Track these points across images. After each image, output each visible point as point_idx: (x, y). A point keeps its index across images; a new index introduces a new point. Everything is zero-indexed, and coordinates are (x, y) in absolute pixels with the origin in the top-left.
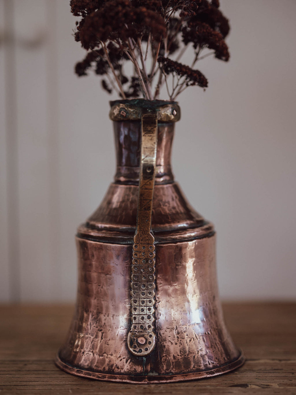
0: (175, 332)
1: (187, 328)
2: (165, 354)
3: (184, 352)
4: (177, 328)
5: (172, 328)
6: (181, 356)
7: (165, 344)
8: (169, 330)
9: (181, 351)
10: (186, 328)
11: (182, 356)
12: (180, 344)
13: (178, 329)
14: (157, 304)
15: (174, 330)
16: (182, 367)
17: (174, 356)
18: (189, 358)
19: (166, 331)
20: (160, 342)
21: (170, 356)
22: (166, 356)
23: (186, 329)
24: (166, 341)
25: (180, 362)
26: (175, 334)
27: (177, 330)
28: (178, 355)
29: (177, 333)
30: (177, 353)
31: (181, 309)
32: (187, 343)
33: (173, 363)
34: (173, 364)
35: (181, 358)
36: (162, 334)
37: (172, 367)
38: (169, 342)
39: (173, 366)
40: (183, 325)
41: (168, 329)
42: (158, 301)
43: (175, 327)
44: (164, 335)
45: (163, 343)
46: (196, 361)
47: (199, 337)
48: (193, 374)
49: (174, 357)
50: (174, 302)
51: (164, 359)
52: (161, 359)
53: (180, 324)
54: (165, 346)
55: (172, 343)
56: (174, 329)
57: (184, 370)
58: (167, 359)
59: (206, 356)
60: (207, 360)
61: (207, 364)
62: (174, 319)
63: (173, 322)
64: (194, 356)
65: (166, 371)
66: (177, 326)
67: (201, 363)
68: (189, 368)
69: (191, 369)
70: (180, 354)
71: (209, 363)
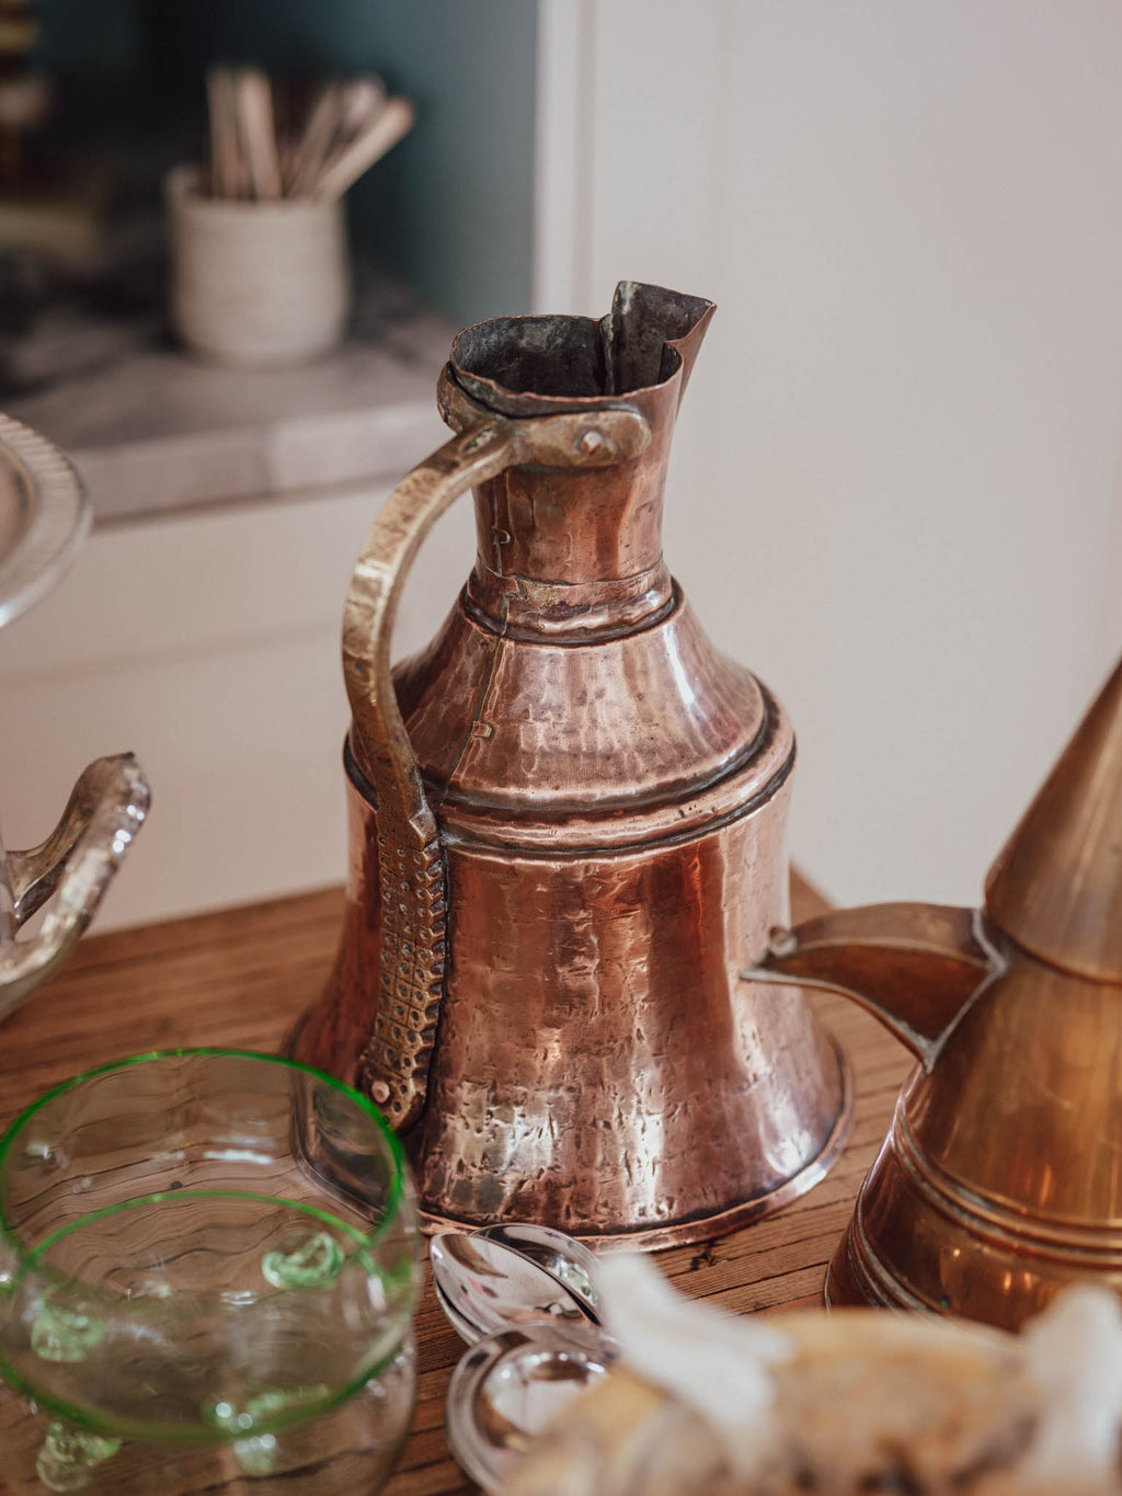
0: (485, 1098)
2: (441, 1147)
3: (495, 1160)
4: (494, 1087)
5: (481, 1083)
6: (481, 1169)
7: (449, 1121)
8: (470, 1085)
9: (487, 1157)
10: (524, 1094)
11: (485, 1171)
12: (491, 1135)
13: (499, 1090)
14: (449, 1005)
15: (486, 1091)
16: (473, 1202)
17: (461, 1162)
18: (503, 1182)
19: (459, 1084)
20: (438, 1112)
21: (449, 1157)
22: (441, 1153)
23: (523, 1098)
24: (453, 1113)
25: (471, 1186)
26: (485, 1101)
27: (493, 1093)
28: (474, 1166)
29: (491, 1100)
30: (472, 1157)
31: (520, 1039)
32: (514, 1137)
33: (451, 1181)
34: (448, 1186)
35: (478, 1177)
36: (447, 1090)
38: (461, 1120)
39: (448, 1191)
40: (517, 1084)
41: (468, 1080)
42: (452, 998)
43: (490, 1082)
44: (452, 1095)
45: (445, 1117)
47: (562, 1129)
49: (461, 1166)
50: (498, 1014)
51: (432, 1161)
52: (426, 1158)
53: (507, 1078)
54: (446, 1126)
55: (467, 1126)
56: (486, 1087)
57: (472, 1213)
58: (442, 1164)
59: (567, 1192)
60: (566, 1203)
61: (557, 1216)
62: (491, 1060)
63: (486, 1067)
64: (522, 1183)
65: (427, 1197)
66: (498, 1081)
67: (536, 1208)
68: (493, 1211)
69: (496, 1217)
70: (479, 1164)
71: (568, 1215)
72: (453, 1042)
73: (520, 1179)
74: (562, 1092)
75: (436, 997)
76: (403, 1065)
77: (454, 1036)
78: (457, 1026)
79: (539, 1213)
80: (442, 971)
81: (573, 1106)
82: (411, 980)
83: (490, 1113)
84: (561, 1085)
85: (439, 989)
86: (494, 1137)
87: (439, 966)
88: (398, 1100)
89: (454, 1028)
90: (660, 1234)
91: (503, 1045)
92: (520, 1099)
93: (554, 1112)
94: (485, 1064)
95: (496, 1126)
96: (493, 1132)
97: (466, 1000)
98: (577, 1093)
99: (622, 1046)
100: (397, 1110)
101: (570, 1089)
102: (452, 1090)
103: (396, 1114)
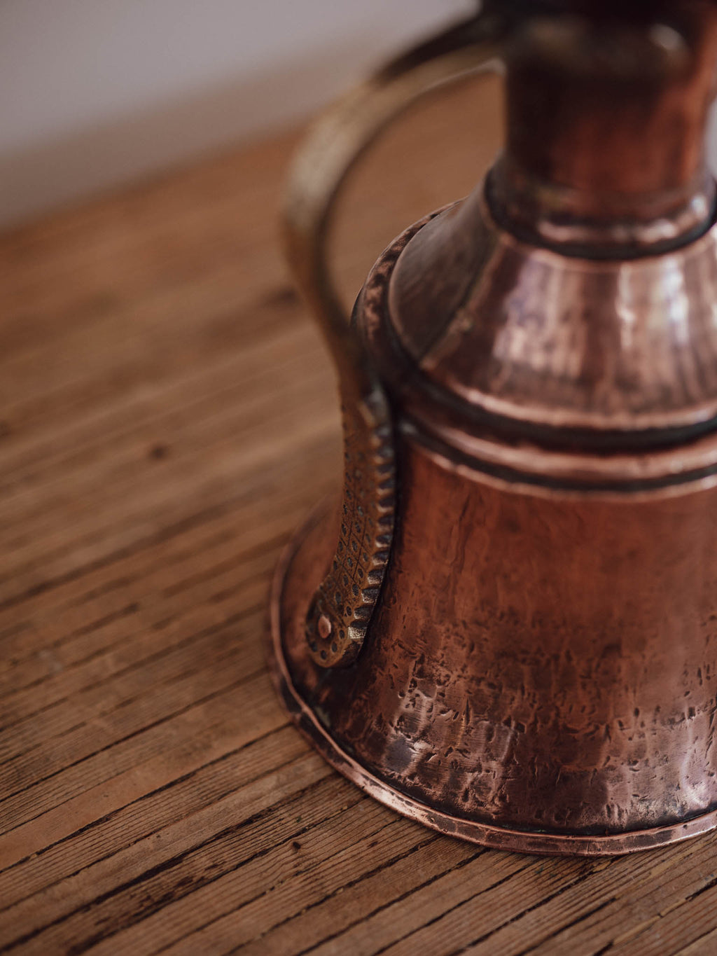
0: (413, 668)
1: (452, 680)
2: (367, 696)
3: (410, 726)
4: (421, 661)
5: (410, 653)
6: (396, 729)
7: (378, 674)
8: (401, 650)
9: (404, 720)
10: (448, 676)
11: (400, 732)
12: (411, 703)
13: (425, 665)
14: (394, 574)
15: (414, 662)
16: (384, 756)
17: (381, 716)
18: (413, 748)
19: (393, 646)
20: (370, 664)
21: (372, 708)
22: (366, 701)
23: (446, 679)
24: (383, 670)
25: (385, 740)
26: (411, 671)
27: (420, 666)
28: (391, 724)
29: (416, 671)
30: (391, 715)
32: (431, 710)
33: (370, 729)
34: (366, 734)
35: (393, 735)
36: (382, 647)
37: (362, 736)
39: (365, 738)
40: (442, 665)
41: (400, 646)
42: (397, 568)
43: (419, 655)
44: (385, 653)
45: (376, 670)
46: (427, 769)
48: (393, 794)
49: (380, 719)
51: (357, 705)
52: (353, 699)
53: (434, 657)
54: (374, 679)
55: (394, 686)
56: (415, 658)
57: (380, 765)
58: (365, 711)
59: (470, 777)
60: (466, 786)
61: (455, 795)
62: (423, 635)
63: (418, 640)
64: (429, 755)
65: (347, 735)
66: (426, 656)
67: (438, 782)
68: (399, 771)
69: (400, 777)
70: (395, 724)
71: (465, 798)
72: (393, 606)
73: (429, 751)
74: (483, 686)
75: (382, 563)
76: (346, 612)
77: (395, 602)
78: (398, 593)
79: (440, 787)
80: (389, 541)
81: (491, 701)
82: (361, 540)
83: (414, 681)
84: (483, 679)
85: (386, 556)
86: (414, 705)
87: (388, 537)
88: (336, 642)
89: (396, 595)
90: (551, 839)
91: (435, 626)
92: (442, 679)
93: (471, 700)
94: (417, 637)
95: (418, 695)
96: (413, 700)
97: (408, 574)
98: (497, 690)
99: (548, 662)
100: (334, 651)
101: (491, 685)
102: (386, 649)
103: (333, 653)
